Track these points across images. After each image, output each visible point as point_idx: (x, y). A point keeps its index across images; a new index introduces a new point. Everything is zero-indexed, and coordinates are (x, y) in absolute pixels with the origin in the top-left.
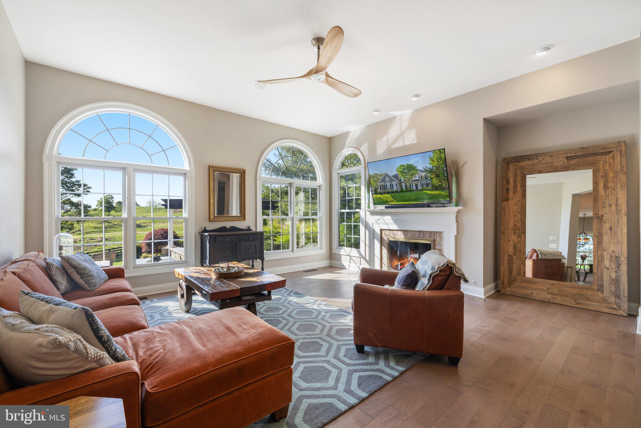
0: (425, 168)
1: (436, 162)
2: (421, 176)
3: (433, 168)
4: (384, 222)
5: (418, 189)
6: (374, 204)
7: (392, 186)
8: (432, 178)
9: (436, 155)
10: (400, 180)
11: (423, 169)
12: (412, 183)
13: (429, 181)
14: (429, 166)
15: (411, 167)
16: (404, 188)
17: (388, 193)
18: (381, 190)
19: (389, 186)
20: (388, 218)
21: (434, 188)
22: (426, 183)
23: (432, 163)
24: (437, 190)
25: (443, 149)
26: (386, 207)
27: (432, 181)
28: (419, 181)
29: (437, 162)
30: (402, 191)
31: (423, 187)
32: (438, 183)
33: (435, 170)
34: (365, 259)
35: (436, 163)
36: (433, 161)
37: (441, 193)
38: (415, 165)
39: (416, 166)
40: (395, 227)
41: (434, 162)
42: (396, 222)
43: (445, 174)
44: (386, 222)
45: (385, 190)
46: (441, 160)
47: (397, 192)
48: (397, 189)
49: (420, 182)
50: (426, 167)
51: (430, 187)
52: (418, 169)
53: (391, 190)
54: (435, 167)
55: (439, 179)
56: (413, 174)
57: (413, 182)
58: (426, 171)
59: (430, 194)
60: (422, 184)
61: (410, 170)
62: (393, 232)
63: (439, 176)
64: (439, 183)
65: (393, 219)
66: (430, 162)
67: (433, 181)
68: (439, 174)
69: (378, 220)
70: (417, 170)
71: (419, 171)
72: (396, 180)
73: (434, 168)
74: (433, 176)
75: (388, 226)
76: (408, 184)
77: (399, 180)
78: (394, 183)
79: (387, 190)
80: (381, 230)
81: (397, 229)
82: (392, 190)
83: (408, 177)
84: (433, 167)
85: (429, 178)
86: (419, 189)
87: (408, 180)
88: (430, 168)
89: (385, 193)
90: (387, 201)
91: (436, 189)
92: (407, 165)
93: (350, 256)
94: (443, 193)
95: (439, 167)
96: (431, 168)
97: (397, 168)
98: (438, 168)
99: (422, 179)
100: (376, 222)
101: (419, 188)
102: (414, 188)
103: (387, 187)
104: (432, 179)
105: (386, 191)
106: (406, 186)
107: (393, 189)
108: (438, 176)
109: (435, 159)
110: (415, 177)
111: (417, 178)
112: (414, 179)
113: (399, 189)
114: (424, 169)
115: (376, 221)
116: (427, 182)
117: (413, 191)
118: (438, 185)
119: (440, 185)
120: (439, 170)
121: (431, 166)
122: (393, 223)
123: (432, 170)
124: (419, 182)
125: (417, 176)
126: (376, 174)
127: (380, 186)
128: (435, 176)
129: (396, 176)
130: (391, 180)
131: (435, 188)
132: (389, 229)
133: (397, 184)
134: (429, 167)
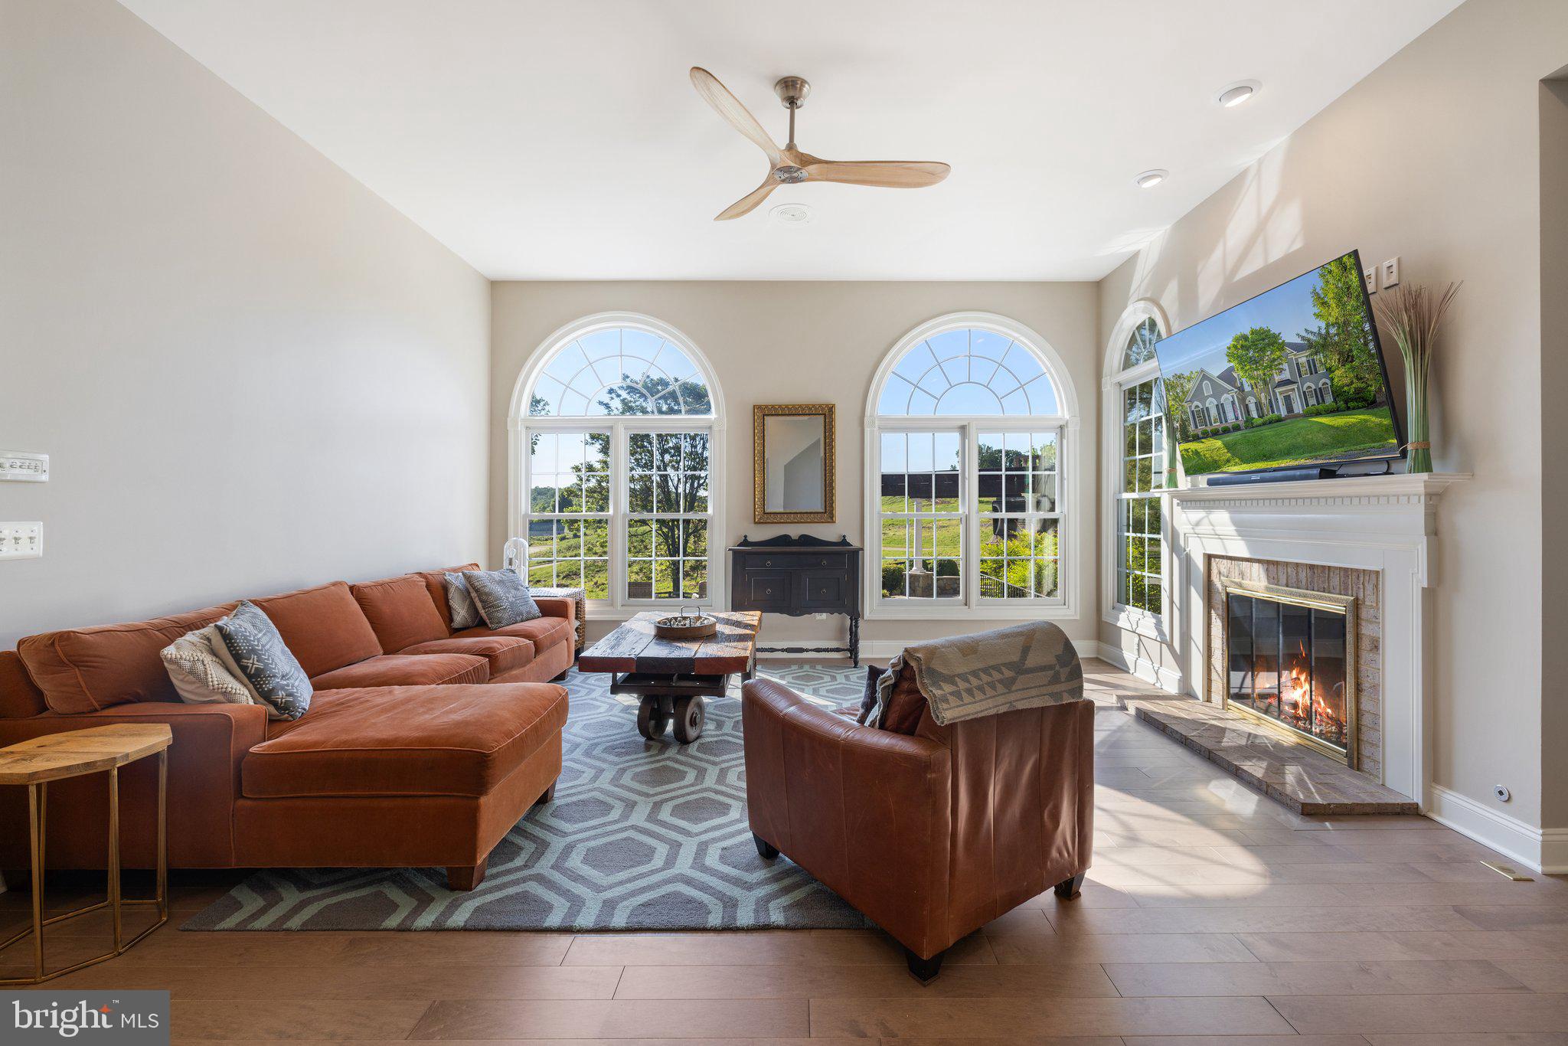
0: (1304, 334)
1: (1334, 305)
2: (1297, 364)
3: (1328, 333)
4: (1213, 532)
5: (1292, 411)
6: (1188, 472)
7: (1220, 408)
8: (1330, 368)
9: (1332, 281)
10: (1241, 389)
11: (1299, 341)
12: (1275, 394)
13: (1324, 380)
14: (1317, 325)
15: (1263, 339)
16: (1254, 414)
17: (1215, 434)
18: (1196, 427)
19: (1214, 412)
20: (1221, 518)
21: (1341, 404)
22: (1315, 390)
23: (1324, 311)
24: (1354, 409)
25: (1349, 255)
26: (1211, 483)
27: (1332, 379)
28: (1295, 383)
29: (1338, 306)
30: (1249, 423)
31: (1307, 405)
32: (1352, 383)
33: (1336, 338)
34: (1171, 647)
35: (1335, 312)
36: (1324, 304)
37: (1366, 421)
38: (1274, 330)
39: (1277, 333)
40: (1240, 549)
41: (1329, 306)
42: (1244, 530)
43: (1371, 345)
44: (1218, 533)
45: (1206, 426)
46: (1349, 295)
47: (1237, 428)
48: (1237, 419)
49: (1298, 388)
50: (1306, 330)
51: (1329, 399)
52: (1284, 341)
53: (1221, 422)
54: (1333, 325)
55: (1353, 368)
56: (1274, 360)
57: (1277, 390)
58: (1310, 345)
59: (1332, 427)
60: (1304, 393)
61: (1263, 350)
62: (1239, 566)
63: (1353, 357)
64: (1357, 384)
65: (1235, 523)
66: (1316, 310)
67: (1336, 380)
68: (1351, 350)
69: (1198, 524)
70: (1282, 346)
71: (1288, 350)
72: (1229, 387)
73: (1333, 331)
74: (1334, 360)
75: (1224, 544)
76: (1263, 401)
77: (1238, 388)
78: (1227, 399)
79: (1211, 424)
80: (1209, 558)
81: (1247, 555)
82: (1224, 425)
83: (1261, 372)
84: (1328, 325)
85: (1322, 370)
86: (1296, 411)
87: (1261, 383)
88: (1320, 334)
89: (1206, 435)
90: (1216, 462)
91: (1348, 408)
92: (1253, 333)
93: (1139, 635)
94: (1373, 419)
95: (1346, 323)
96: (1323, 332)
97: (1229, 348)
98: (1343, 326)
99: (1300, 376)
100: (1192, 531)
101: (1298, 408)
102: (1284, 412)
103: (1209, 416)
104: (1330, 370)
105: (1209, 428)
106: (1259, 406)
107: (1226, 421)
108: (1348, 356)
109: (1331, 295)
110: (1281, 371)
111: (1286, 375)
112: (1277, 378)
113: (1240, 418)
114: (1303, 338)
115: (1193, 529)
116: (1316, 384)
117: (1279, 420)
118: (1353, 390)
119: (1358, 391)
120: (1349, 334)
121: (1323, 326)
122: (1235, 533)
123: (1325, 339)
124: (1295, 386)
125: (1285, 366)
126: (1179, 377)
127: (1193, 412)
128: (1339, 359)
129: (1227, 376)
130: (1218, 392)
131: (1346, 402)
132: (1223, 554)
133: (1233, 403)
134: (1316, 330)
